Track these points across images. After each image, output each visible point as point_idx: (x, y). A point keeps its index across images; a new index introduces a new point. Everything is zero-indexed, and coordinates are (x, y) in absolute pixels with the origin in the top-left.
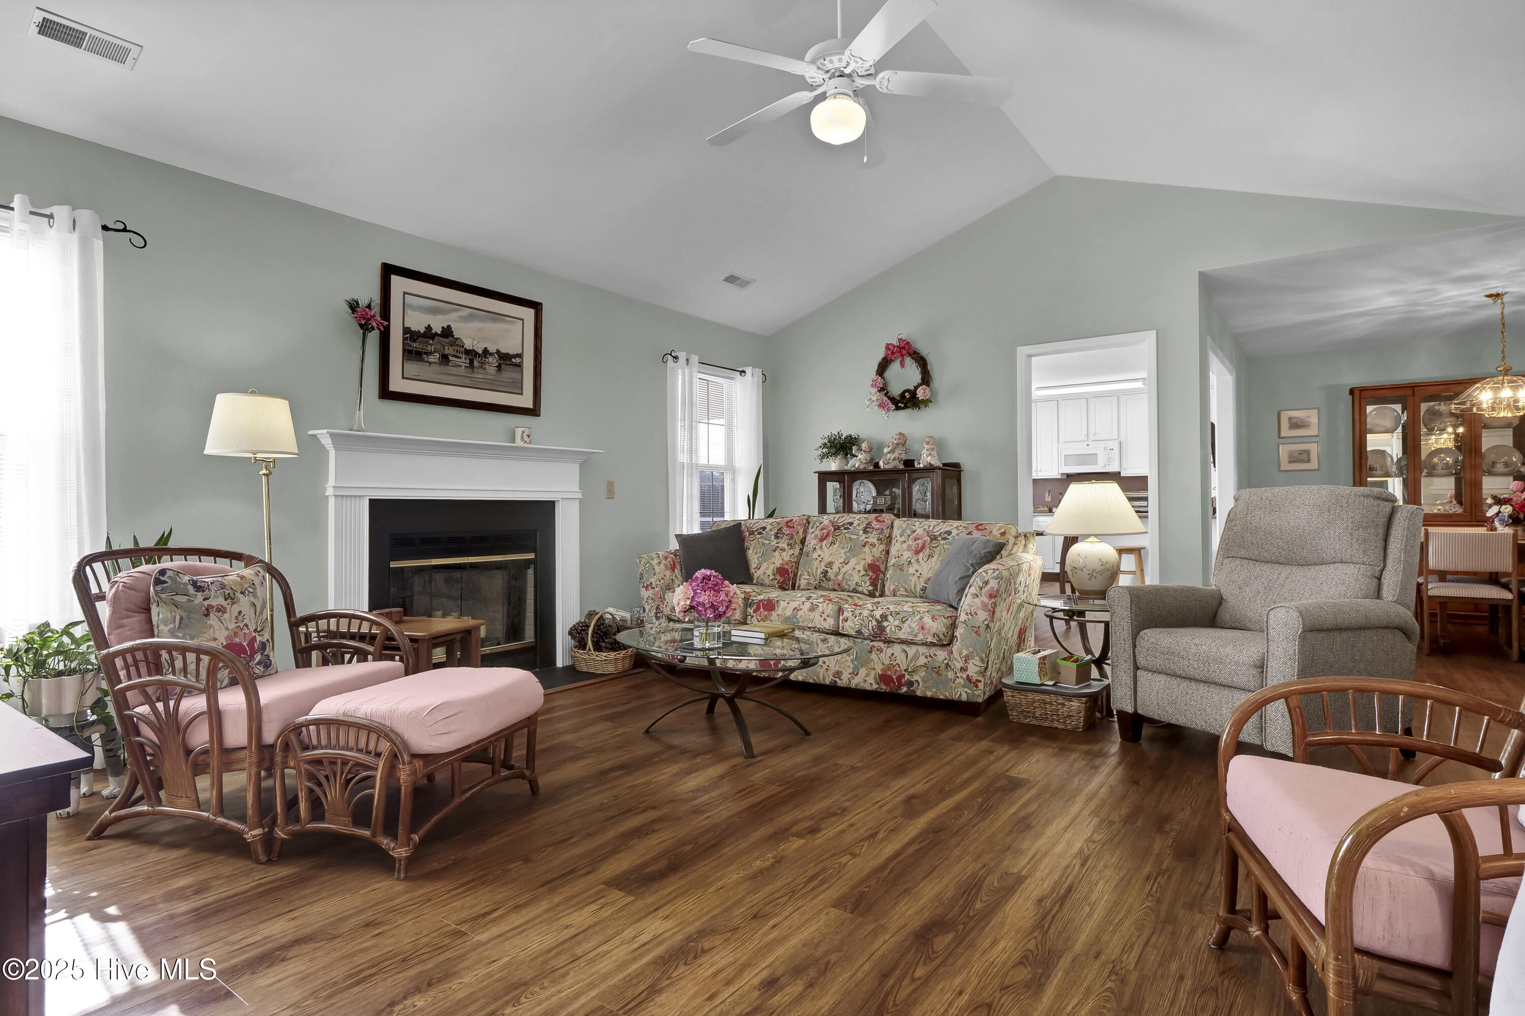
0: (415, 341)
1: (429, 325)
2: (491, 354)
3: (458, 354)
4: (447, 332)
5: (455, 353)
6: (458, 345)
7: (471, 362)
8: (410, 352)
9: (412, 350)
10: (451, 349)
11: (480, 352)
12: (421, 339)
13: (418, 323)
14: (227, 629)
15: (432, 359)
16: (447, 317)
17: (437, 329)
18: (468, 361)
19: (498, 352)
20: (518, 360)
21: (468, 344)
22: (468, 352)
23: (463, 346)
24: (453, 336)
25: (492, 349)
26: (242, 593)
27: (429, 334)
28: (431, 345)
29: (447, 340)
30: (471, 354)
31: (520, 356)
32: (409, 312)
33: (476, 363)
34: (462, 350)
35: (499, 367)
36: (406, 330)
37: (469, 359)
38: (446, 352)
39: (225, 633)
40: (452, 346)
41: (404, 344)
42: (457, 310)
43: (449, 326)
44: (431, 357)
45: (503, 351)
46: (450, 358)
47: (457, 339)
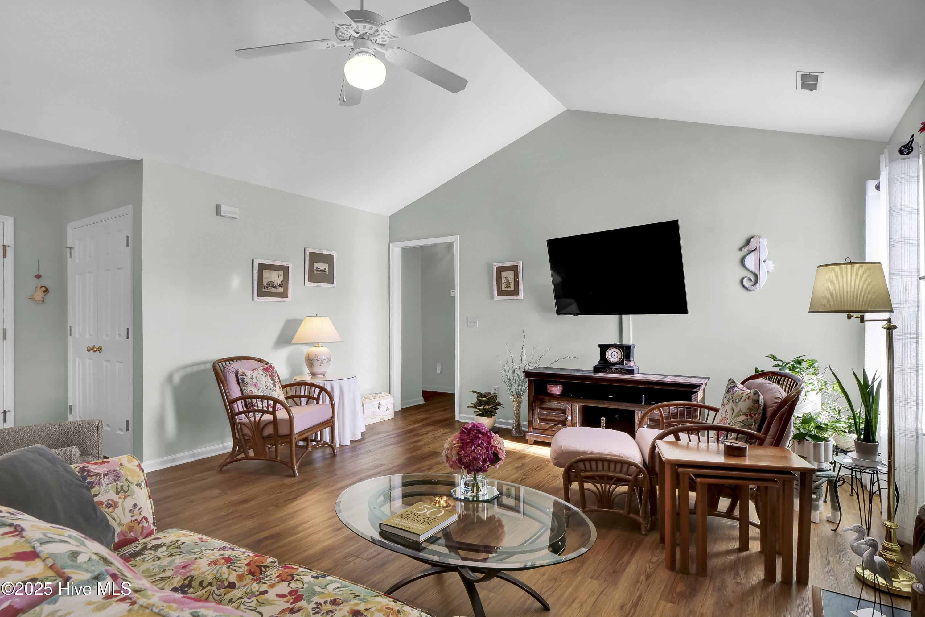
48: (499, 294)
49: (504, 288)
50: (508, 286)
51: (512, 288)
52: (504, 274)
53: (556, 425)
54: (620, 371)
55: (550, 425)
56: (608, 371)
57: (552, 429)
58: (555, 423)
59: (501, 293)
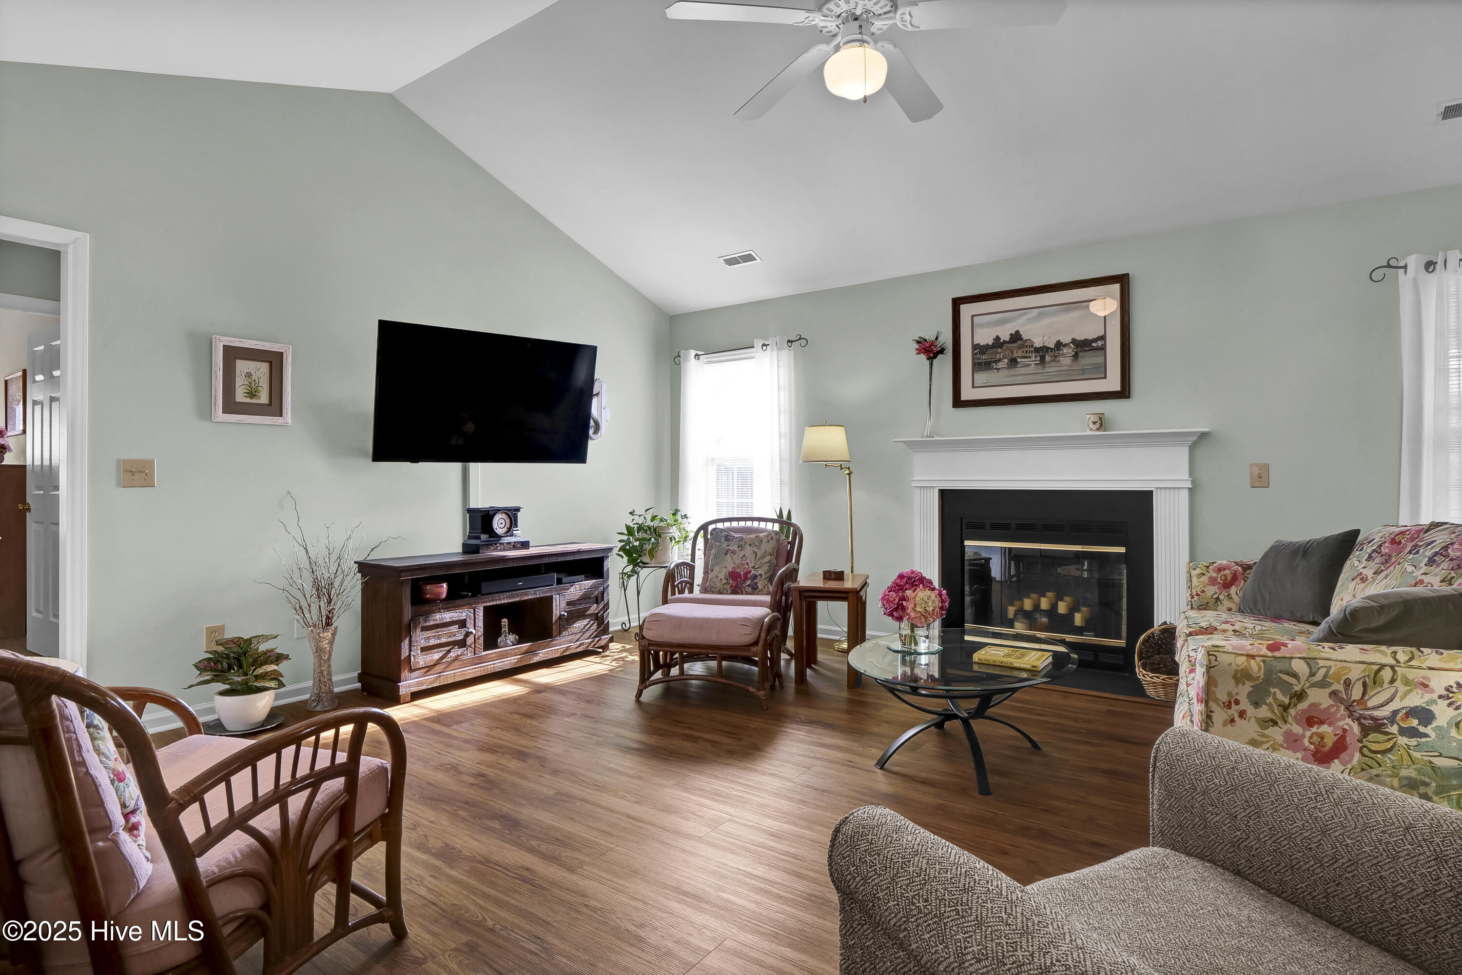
0: (984, 353)
1: (997, 336)
2: (1066, 345)
3: (1028, 355)
4: (1016, 337)
5: (1024, 354)
6: (1027, 346)
7: (1043, 359)
8: (980, 364)
9: (981, 363)
10: (1020, 352)
11: (1053, 347)
12: (989, 351)
13: (985, 337)
14: (734, 563)
15: (1000, 365)
16: (1014, 324)
17: (1005, 337)
18: (1039, 358)
19: (1074, 341)
20: (1100, 343)
21: (1038, 343)
22: (1037, 350)
23: (1032, 346)
24: (1021, 339)
25: (1066, 339)
26: (750, 545)
27: (998, 343)
28: (1000, 353)
29: (1015, 345)
30: (1042, 352)
31: (1103, 338)
32: (976, 330)
33: (1048, 358)
34: (1033, 349)
35: (1076, 356)
36: (975, 347)
37: (1040, 356)
38: (1015, 355)
39: (733, 565)
40: (1020, 348)
41: (973, 358)
42: (1025, 314)
43: (1017, 332)
44: (1000, 363)
45: (1080, 338)
46: (1019, 360)
47: (1026, 340)
48: (226, 411)
49: (240, 396)
50: (252, 394)
51: (263, 398)
52: (242, 366)
53: (449, 651)
54: (514, 546)
55: (440, 655)
56: (499, 548)
57: (444, 661)
58: (448, 648)
59: (231, 406)
